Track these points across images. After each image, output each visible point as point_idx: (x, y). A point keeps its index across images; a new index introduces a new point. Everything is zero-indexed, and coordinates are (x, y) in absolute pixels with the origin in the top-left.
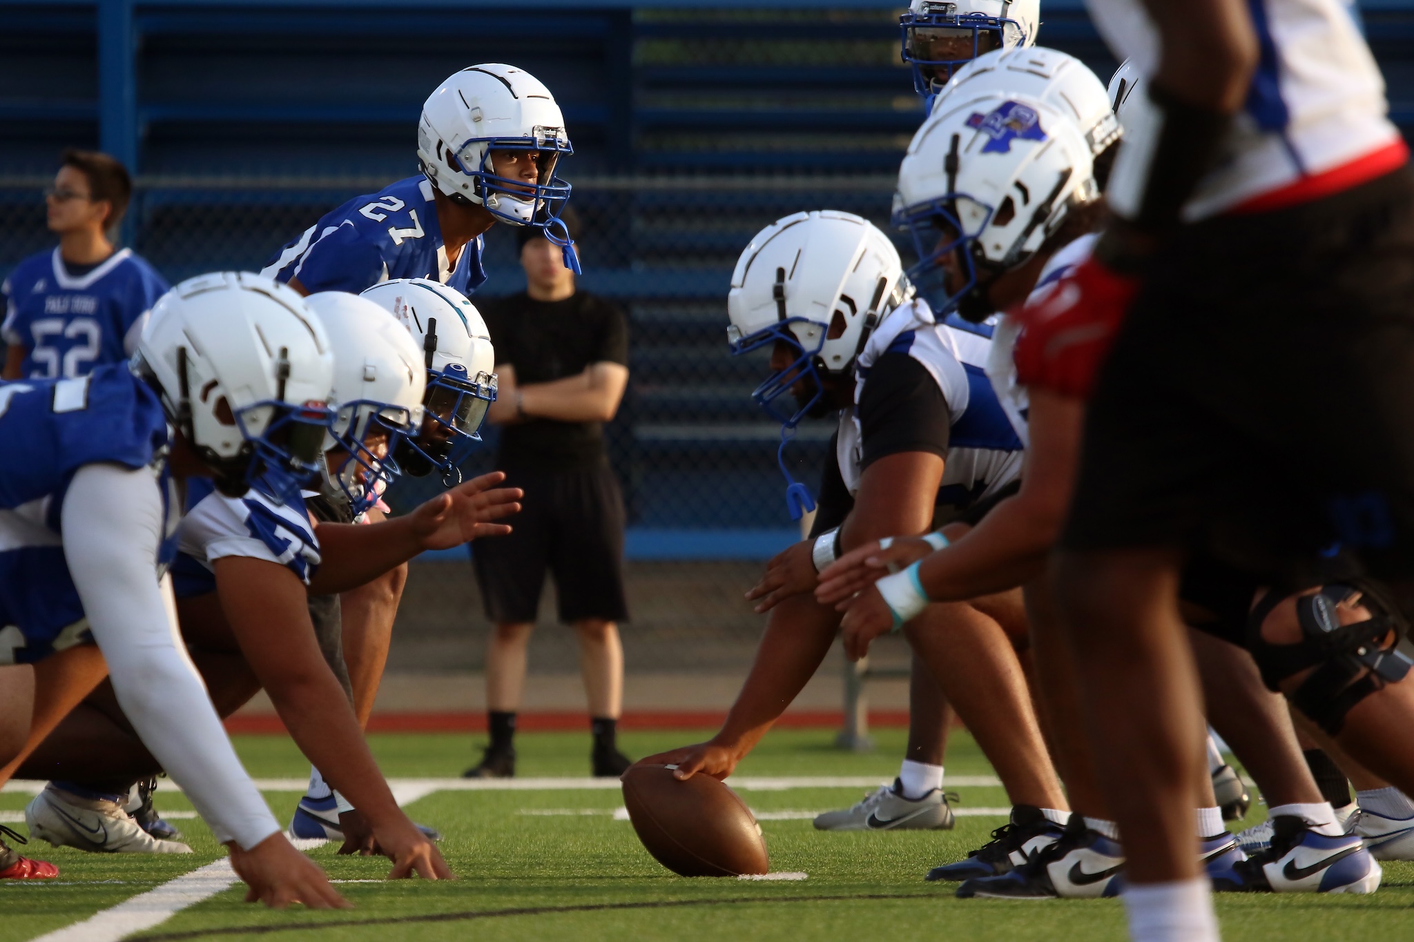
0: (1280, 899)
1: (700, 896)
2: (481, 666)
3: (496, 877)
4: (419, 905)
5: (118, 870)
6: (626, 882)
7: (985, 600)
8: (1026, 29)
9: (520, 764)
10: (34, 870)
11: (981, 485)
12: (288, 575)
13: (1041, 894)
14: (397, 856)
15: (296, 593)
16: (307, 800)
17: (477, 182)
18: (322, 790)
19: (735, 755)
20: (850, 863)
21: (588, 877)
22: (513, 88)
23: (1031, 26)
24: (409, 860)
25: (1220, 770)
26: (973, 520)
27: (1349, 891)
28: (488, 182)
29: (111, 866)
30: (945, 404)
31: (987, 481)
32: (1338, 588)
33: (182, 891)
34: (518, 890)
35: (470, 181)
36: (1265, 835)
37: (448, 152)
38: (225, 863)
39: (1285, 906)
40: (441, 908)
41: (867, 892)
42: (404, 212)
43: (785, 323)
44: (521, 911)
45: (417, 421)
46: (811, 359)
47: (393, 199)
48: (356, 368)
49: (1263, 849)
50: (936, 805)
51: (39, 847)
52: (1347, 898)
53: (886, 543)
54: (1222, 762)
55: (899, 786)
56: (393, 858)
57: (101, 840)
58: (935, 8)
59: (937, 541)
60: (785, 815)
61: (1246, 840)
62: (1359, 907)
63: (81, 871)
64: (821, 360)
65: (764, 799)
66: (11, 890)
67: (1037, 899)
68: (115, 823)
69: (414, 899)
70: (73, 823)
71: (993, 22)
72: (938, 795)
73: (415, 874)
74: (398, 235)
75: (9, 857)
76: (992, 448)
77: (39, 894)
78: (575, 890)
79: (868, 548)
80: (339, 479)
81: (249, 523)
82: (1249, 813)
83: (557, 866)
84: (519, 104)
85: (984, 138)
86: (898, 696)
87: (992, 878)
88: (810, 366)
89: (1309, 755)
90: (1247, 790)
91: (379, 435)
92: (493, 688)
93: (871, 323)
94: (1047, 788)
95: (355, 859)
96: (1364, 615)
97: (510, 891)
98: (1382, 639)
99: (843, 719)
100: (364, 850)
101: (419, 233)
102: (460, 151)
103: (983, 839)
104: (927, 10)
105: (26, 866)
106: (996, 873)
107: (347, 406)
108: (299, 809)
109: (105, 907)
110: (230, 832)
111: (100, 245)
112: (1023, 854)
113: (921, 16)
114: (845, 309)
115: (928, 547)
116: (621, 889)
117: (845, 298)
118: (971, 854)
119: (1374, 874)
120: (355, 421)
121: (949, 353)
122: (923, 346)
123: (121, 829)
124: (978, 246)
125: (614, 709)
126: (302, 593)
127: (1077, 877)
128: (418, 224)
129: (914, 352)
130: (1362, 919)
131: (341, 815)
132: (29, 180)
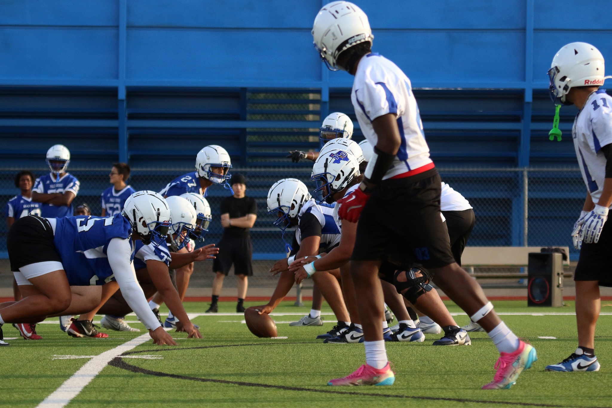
0: (401, 343)
1: (262, 343)
2: (211, 285)
3: (213, 338)
4: (194, 345)
5: (123, 336)
6: (244, 339)
7: (331, 271)
8: (349, 133)
9: (219, 309)
10: (102, 336)
11: (330, 242)
12: (164, 264)
13: (344, 342)
14: (189, 332)
15: (166, 269)
16: (168, 319)
17: (208, 174)
18: (171, 316)
19: (272, 308)
20: (298, 334)
21: (235, 338)
22: (218, 151)
23: (350, 133)
24: (192, 334)
25: (386, 312)
26: (327, 252)
27: (417, 341)
28: (210, 174)
29: (121, 335)
30: (320, 224)
31: (331, 242)
32: (415, 269)
33: (138, 341)
34: (218, 341)
35: (206, 173)
36: (397, 328)
37: (202, 166)
38: (148, 334)
39: (402, 345)
40: (200, 345)
41: (302, 342)
42: (192, 180)
43: (280, 207)
44: (219, 346)
45: (194, 227)
46: (287, 215)
47: (188, 177)
48: (180, 215)
49: (397, 331)
50: (319, 320)
51: (104, 330)
52: (417, 343)
53: (306, 257)
54: (387, 310)
55: (310, 316)
56: (188, 333)
57: (118, 328)
58: (328, 127)
59: (318, 257)
60: (282, 322)
61: (393, 329)
62: (420, 345)
63: (113, 336)
64: (289, 215)
65: (277, 318)
66: (97, 341)
67: (343, 343)
68: (122, 324)
69: (193, 343)
70: (112, 324)
71: (341, 131)
72: (319, 318)
73: (193, 337)
74: (190, 185)
75: (96, 332)
76: (332, 234)
77: (104, 341)
78: (232, 341)
79: (302, 259)
80: (175, 241)
81: (155, 251)
82: (394, 321)
83: (228, 335)
84: (219, 156)
85: (334, 160)
86: (310, 293)
87: (332, 338)
88: (287, 217)
89: (408, 308)
90: (392, 316)
91: (185, 230)
92: (214, 290)
93: (301, 206)
94: (346, 317)
95: (179, 333)
96: (421, 275)
97: (216, 341)
98: (425, 281)
99: (296, 298)
100: (181, 331)
101: (195, 185)
102: (204, 166)
103: (330, 329)
104: (325, 127)
105: (100, 334)
106: (333, 337)
107: (177, 223)
108: (166, 321)
109: (119, 345)
110: (149, 327)
111: (123, 184)
112: (340, 333)
113: (324, 129)
114: (294, 203)
115: (316, 258)
116: (243, 341)
117: (294, 200)
118: (328, 332)
119: (423, 337)
120: (179, 227)
121: (319, 212)
122: (314, 210)
123: (123, 326)
124: (331, 185)
125: (244, 297)
126: (167, 269)
127: (352, 338)
128: (194, 183)
129: (312, 212)
130: (420, 348)
131: (176, 323)
132: (106, 169)
